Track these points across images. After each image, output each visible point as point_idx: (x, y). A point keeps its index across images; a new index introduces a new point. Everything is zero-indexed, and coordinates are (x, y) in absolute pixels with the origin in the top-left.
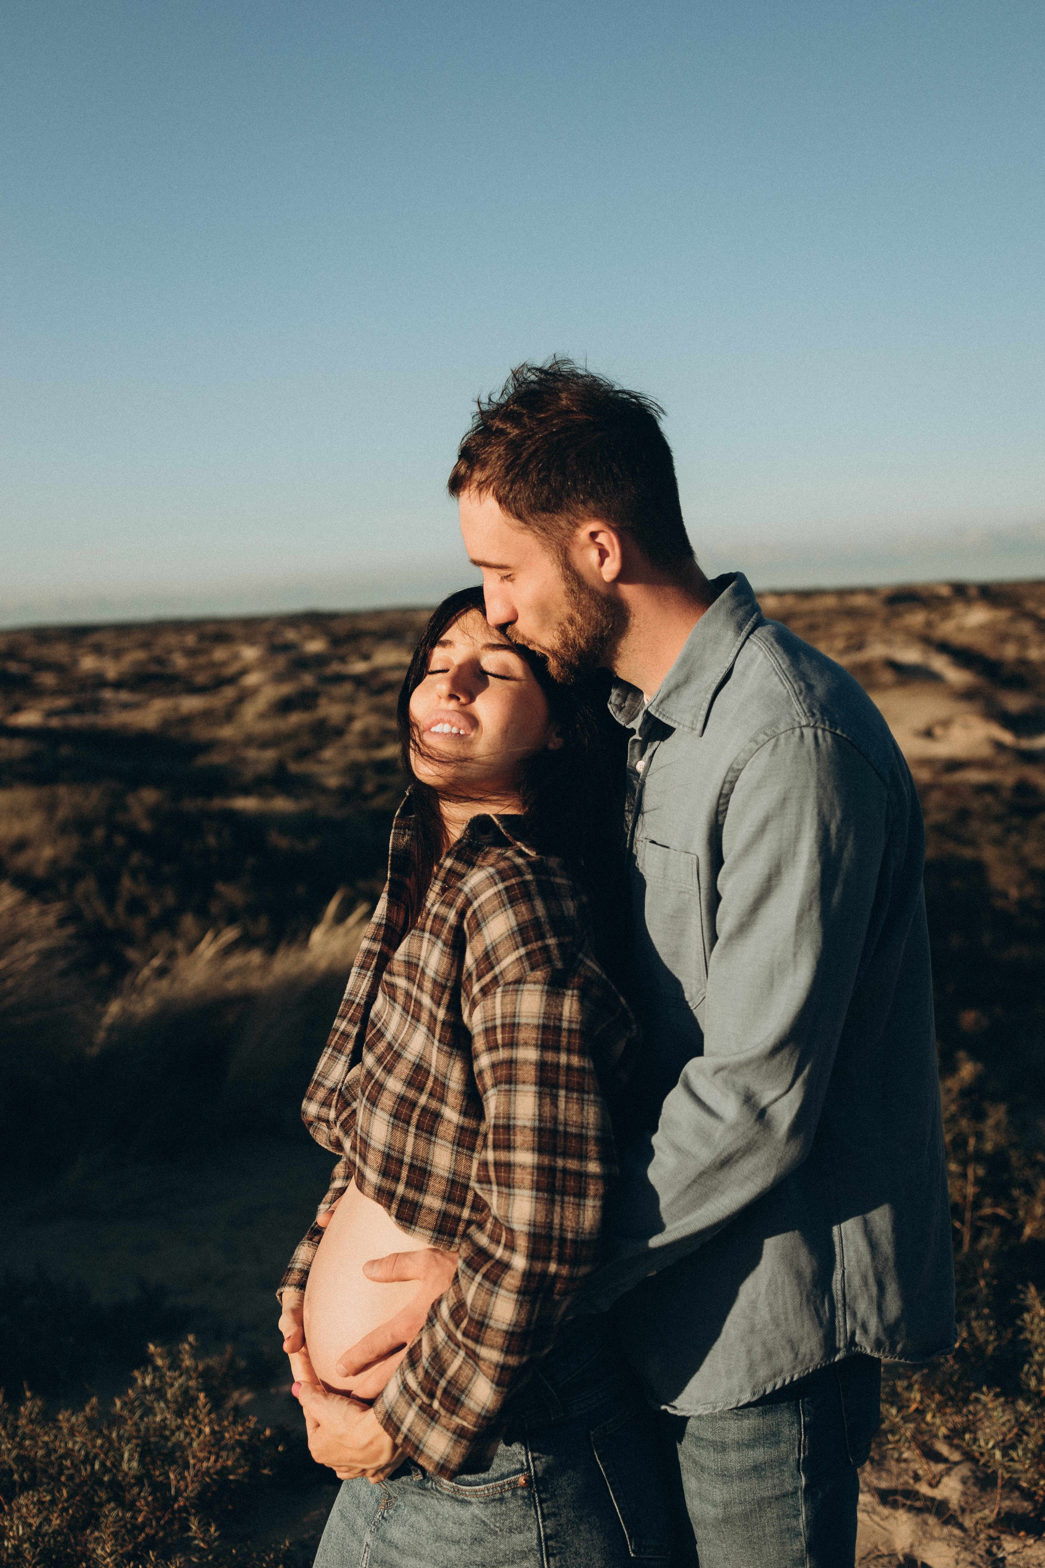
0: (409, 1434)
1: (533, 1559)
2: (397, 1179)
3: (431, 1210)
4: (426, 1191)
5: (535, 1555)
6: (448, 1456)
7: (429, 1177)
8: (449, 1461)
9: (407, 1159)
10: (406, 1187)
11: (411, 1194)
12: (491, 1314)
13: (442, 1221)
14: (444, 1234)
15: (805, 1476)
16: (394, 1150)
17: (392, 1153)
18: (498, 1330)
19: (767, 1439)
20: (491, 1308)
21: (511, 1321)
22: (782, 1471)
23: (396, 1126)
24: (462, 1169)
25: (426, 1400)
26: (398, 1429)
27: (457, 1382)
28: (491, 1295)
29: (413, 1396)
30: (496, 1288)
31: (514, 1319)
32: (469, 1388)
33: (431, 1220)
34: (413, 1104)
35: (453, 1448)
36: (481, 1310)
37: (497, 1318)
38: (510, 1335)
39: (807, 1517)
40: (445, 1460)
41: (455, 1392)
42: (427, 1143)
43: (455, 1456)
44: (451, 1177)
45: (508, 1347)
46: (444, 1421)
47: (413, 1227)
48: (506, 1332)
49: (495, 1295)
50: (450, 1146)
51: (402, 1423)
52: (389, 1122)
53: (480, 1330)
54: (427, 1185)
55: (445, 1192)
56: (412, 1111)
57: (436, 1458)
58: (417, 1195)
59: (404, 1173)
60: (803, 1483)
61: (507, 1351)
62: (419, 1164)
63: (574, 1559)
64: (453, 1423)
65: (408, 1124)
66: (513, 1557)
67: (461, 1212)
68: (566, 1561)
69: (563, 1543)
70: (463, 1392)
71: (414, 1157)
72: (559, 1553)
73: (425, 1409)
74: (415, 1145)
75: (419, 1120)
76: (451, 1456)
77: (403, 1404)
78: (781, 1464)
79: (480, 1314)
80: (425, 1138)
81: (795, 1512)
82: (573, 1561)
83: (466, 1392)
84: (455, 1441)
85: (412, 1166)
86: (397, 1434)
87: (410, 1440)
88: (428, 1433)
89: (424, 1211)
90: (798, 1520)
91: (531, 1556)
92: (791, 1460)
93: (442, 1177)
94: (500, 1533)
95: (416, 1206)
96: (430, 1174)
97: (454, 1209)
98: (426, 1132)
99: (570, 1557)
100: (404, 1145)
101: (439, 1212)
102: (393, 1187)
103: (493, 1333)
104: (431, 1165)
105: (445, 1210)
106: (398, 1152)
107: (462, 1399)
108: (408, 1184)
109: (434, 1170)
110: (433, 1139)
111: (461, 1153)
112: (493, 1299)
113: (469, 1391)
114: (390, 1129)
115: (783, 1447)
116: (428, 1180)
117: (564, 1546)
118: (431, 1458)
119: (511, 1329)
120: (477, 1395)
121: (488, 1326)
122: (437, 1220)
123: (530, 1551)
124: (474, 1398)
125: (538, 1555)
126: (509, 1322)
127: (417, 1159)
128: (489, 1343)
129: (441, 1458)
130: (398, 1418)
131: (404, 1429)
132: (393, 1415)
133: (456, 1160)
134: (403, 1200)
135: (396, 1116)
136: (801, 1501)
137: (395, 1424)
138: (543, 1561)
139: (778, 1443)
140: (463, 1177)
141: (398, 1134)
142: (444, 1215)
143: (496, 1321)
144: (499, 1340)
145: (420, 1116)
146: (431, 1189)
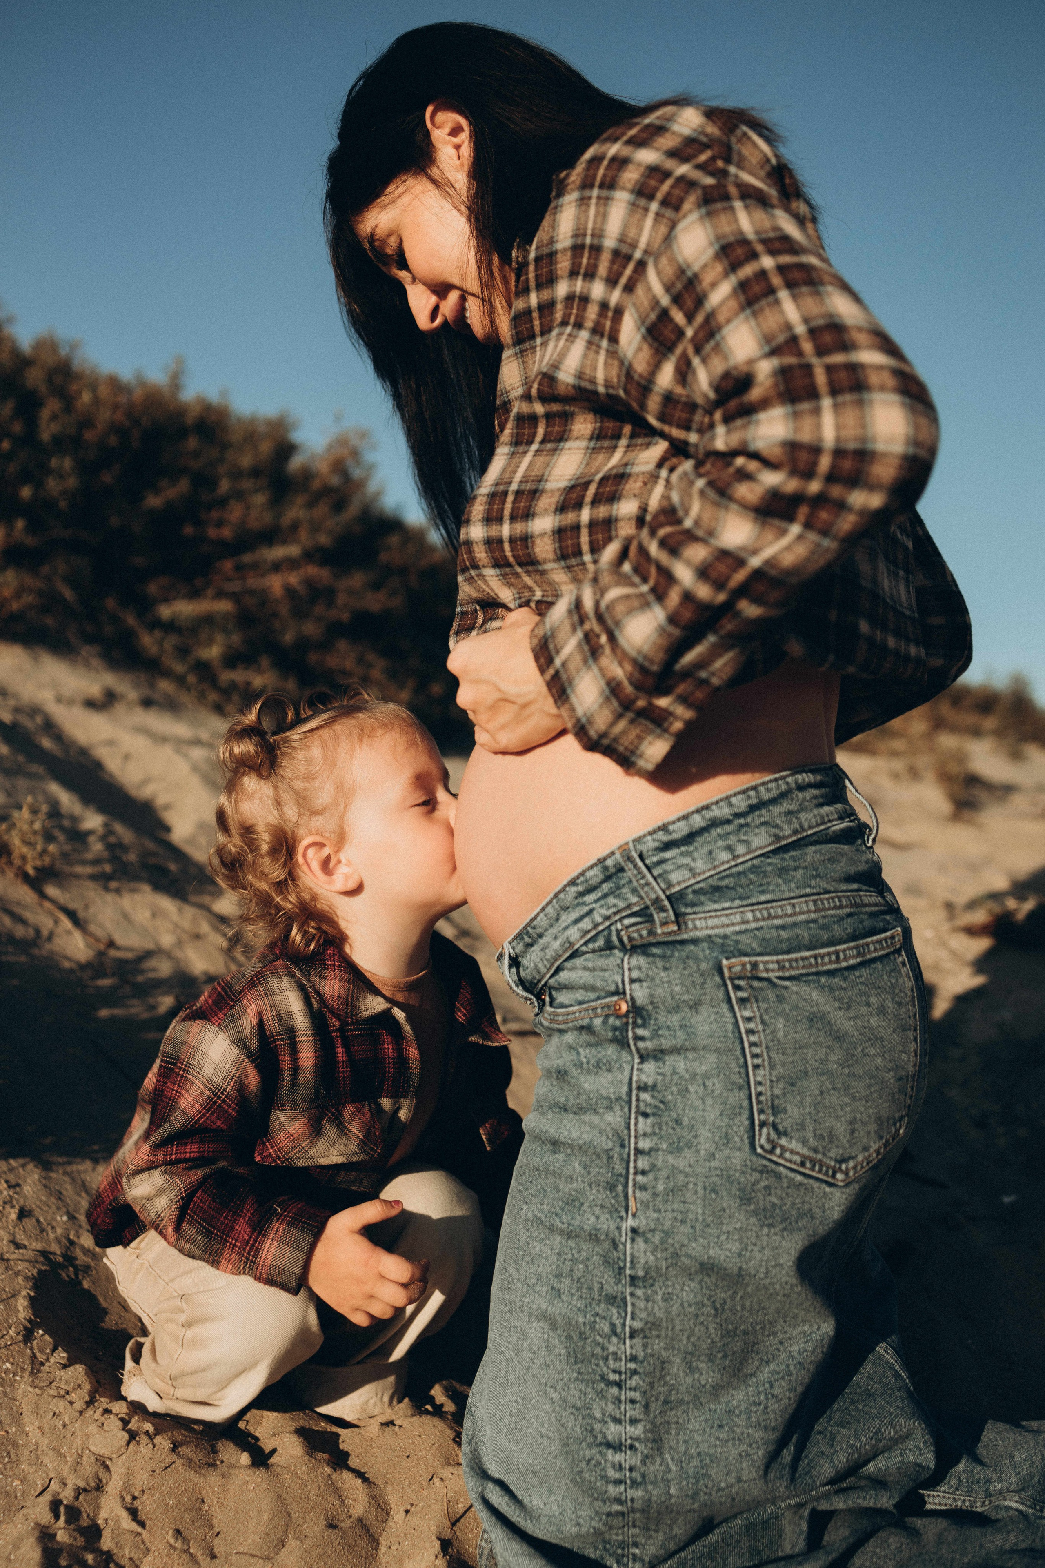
0: (562, 671)
1: (618, 1113)
5: (622, 1108)
26: (550, 661)
29: (582, 619)
51: (558, 652)
63: (674, 1129)
66: (596, 1103)
68: (660, 1129)
69: (662, 1102)
72: (654, 1115)
77: (567, 627)
82: (671, 1131)
86: (548, 667)
87: (560, 678)
91: (617, 1108)
94: (585, 1066)
99: (667, 1124)
117: (662, 1106)
123: (617, 1100)
125: (626, 1110)
130: (555, 646)
131: (558, 662)
132: (550, 640)
137: (549, 653)
138: (630, 1118)
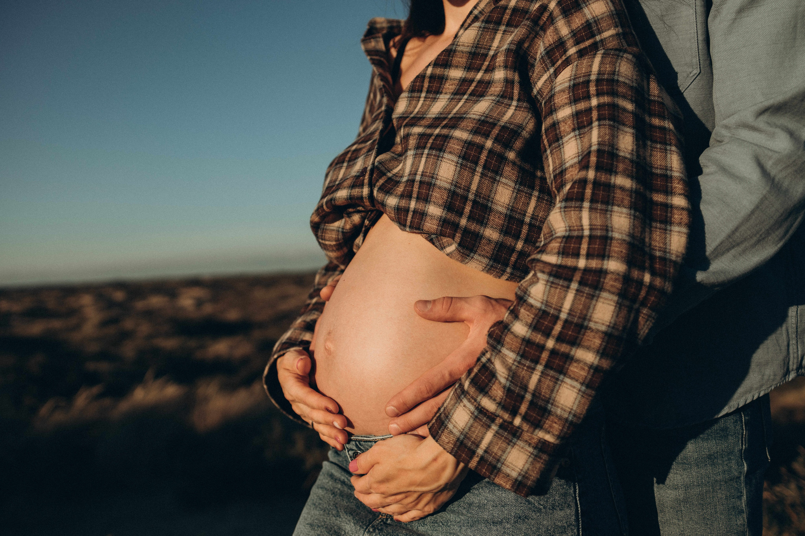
0: (486, 455)
2: (460, 214)
3: (490, 241)
4: (486, 224)
6: (526, 473)
7: (490, 213)
8: (527, 478)
9: (471, 196)
10: (468, 221)
11: (473, 227)
12: (591, 316)
13: (498, 251)
14: (499, 263)
15: (747, 464)
16: (460, 188)
17: (458, 191)
18: (598, 331)
19: (717, 434)
20: (591, 311)
21: (610, 323)
22: (729, 459)
23: (464, 166)
24: (520, 206)
25: (506, 416)
26: (471, 453)
27: (540, 394)
28: (592, 299)
30: (597, 292)
31: (613, 321)
32: (552, 397)
33: (489, 249)
34: (481, 147)
35: (532, 463)
36: (581, 313)
37: (597, 320)
38: (608, 336)
39: (747, 498)
40: (524, 476)
41: (541, 403)
42: (492, 182)
43: (533, 471)
44: (508, 212)
45: (604, 349)
46: (526, 436)
47: (472, 254)
48: (605, 333)
49: (595, 298)
50: (513, 184)
51: (477, 446)
52: (457, 163)
53: (579, 333)
54: (488, 219)
55: (503, 226)
56: (480, 153)
57: (514, 474)
58: (478, 227)
59: (468, 209)
60: (746, 469)
61: (602, 353)
62: (481, 201)
64: (535, 437)
65: (476, 163)
67: (516, 244)
70: (548, 402)
71: (477, 194)
73: (506, 427)
74: (480, 183)
75: (486, 161)
76: (530, 473)
78: (729, 454)
79: (579, 317)
80: (490, 177)
81: (739, 494)
83: (551, 401)
84: (536, 456)
85: (475, 202)
86: (470, 458)
87: (486, 461)
88: (508, 450)
89: (484, 241)
90: (741, 500)
92: (736, 451)
93: (501, 213)
95: (478, 237)
96: (491, 210)
97: (509, 241)
98: (493, 171)
100: (471, 183)
101: (497, 243)
102: (457, 219)
103: (593, 334)
104: (492, 202)
105: (502, 242)
106: (464, 189)
107: (549, 408)
108: (470, 218)
109: (494, 207)
110: (498, 178)
111: (522, 191)
112: (594, 302)
113: (554, 400)
114: (458, 169)
115: (731, 439)
116: (489, 215)
118: (509, 476)
119: (610, 330)
120: (562, 402)
121: (587, 328)
122: (494, 250)
124: (560, 405)
126: (608, 324)
127: (480, 197)
128: (586, 344)
129: (520, 474)
130: (472, 442)
131: (480, 452)
132: (465, 440)
133: (516, 198)
134: (466, 231)
135: (464, 157)
136: (743, 485)
137: (468, 448)
139: (726, 437)
140: (519, 213)
141: (466, 173)
142: (500, 246)
143: (596, 322)
144: (597, 342)
145: (487, 157)
146: (491, 223)
